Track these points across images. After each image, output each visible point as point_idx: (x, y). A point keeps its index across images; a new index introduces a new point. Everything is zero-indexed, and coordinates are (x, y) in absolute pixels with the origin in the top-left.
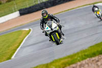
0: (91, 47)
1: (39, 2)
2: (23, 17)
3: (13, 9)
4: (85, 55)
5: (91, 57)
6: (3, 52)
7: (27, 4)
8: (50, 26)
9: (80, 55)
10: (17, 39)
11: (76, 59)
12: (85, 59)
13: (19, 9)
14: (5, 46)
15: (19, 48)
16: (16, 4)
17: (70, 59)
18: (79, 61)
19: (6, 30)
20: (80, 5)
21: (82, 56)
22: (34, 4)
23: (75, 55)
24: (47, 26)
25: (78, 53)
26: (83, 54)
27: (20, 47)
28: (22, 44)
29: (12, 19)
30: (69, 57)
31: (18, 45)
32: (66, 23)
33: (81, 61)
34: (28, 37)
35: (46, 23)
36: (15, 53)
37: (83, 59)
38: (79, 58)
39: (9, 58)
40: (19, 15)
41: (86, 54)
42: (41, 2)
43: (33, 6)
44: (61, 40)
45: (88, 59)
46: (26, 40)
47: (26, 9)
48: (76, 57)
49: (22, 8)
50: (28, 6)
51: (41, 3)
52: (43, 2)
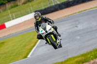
1: (53, 4)
3: (29, 10)
6: (19, 51)
9: (93, 54)
11: (89, 58)
13: (35, 10)
14: (22, 45)
16: (32, 6)
17: (83, 58)
18: (92, 59)
21: (95, 54)
22: (49, 6)
23: (88, 53)
24: (41, 29)
25: (91, 52)
30: (82, 55)
33: (94, 60)
38: (92, 57)
42: (56, 3)
43: (48, 8)
44: (58, 41)
48: (89, 56)
50: (43, 8)
51: (56, 5)
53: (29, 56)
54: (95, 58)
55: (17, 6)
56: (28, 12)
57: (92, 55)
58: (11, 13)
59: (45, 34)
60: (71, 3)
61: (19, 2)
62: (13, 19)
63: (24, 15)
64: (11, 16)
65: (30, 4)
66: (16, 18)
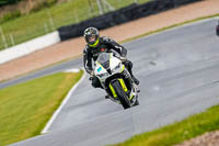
0: (213, 107)
1: (101, 13)
2: (66, 43)
3: (45, 26)
4: (200, 126)
5: (213, 130)
7: (76, 16)
8: (106, 65)
9: (189, 125)
10: (54, 91)
11: (181, 135)
12: (200, 134)
13: (59, 26)
14: (29, 107)
15: (58, 111)
16: (53, 16)
17: (167, 135)
18: (188, 138)
19: (30, 72)
20: (189, 19)
21: (194, 127)
22: (91, 15)
23: (178, 125)
24: (99, 66)
25: (185, 121)
26: (197, 123)
27: (61, 107)
28: (64, 102)
29: (44, 49)
30: (165, 129)
31: (55, 103)
32: (158, 56)
33: (193, 140)
34: (78, 88)
35: (95, 59)
36: (51, 121)
37: (196, 134)
38: (187, 132)
39: (38, 133)
40: (59, 39)
41: (202, 122)
42: (106, 11)
44: (132, 94)
45: (207, 134)
46: (73, 94)
47: (74, 26)
48: (180, 131)
49: (66, 24)
50: (77, 21)
51: (106, 15)
52: (111, 13)
53: (44, 131)
54: (194, 136)
55: (19, 15)
56: (44, 30)
57: (188, 130)
58: (4, 32)
59: (105, 77)
60: (140, 10)
61: (24, 7)
62: (10, 46)
63: (34, 37)
64: (4, 39)
65: (48, 11)
66: (16, 44)
